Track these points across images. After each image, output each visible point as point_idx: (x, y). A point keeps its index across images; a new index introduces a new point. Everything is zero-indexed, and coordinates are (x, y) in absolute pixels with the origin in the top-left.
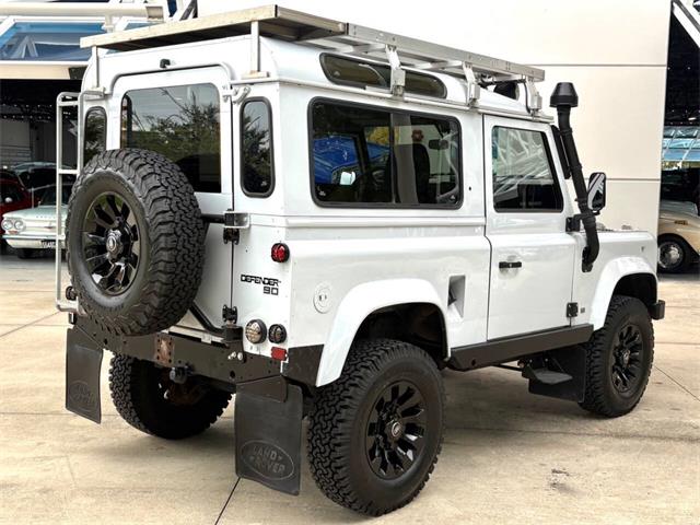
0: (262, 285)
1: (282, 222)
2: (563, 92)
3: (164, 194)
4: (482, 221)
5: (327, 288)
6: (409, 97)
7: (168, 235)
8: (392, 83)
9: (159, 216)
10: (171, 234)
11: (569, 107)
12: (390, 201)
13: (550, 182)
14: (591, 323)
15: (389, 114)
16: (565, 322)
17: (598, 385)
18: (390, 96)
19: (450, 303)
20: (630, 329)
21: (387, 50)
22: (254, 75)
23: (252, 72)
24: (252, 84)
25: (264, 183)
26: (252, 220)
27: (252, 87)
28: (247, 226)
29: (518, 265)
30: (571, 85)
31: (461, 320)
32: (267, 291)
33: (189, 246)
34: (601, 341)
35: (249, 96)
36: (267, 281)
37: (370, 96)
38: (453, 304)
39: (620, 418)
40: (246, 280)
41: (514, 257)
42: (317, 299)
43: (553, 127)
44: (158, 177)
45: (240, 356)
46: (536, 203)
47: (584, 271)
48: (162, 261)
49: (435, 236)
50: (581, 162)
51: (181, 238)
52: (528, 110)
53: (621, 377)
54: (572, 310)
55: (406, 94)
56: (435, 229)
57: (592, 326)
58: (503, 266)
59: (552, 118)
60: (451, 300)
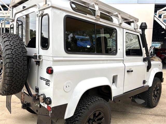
0: (45, 82)
1: (51, 59)
2: (143, 25)
3: (10, 48)
4: (122, 59)
5: (70, 83)
6: (101, 20)
7: (9, 63)
8: (96, 15)
9: (7, 56)
10: (11, 63)
11: (145, 29)
12: (95, 52)
13: (139, 48)
14: (148, 85)
15: (95, 24)
16: (143, 85)
17: (150, 100)
18: (95, 19)
19: (113, 83)
20: (157, 86)
21: (95, 5)
22: (45, 6)
23: (44, 5)
24: (44, 9)
25: (47, 45)
26: (43, 58)
27: (44, 11)
28: (42, 60)
29: (132, 71)
30: (145, 23)
31: (116, 88)
32: (47, 84)
33: (19, 67)
34: (150, 89)
35: (43, 14)
36: (46, 80)
37: (88, 18)
38: (114, 83)
39: (154, 108)
40: (41, 79)
41: (131, 69)
42: (65, 87)
43: (140, 34)
44: (9, 42)
45: (39, 106)
46: (134, 54)
47: (147, 72)
48: (7, 72)
49: (109, 63)
50: (147, 43)
51: (15, 64)
52: (135, 29)
53: (155, 98)
54: (144, 82)
55: (100, 19)
56: (109, 61)
57: (149, 86)
58: (128, 71)
59: (140, 32)
60: (113, 82)
